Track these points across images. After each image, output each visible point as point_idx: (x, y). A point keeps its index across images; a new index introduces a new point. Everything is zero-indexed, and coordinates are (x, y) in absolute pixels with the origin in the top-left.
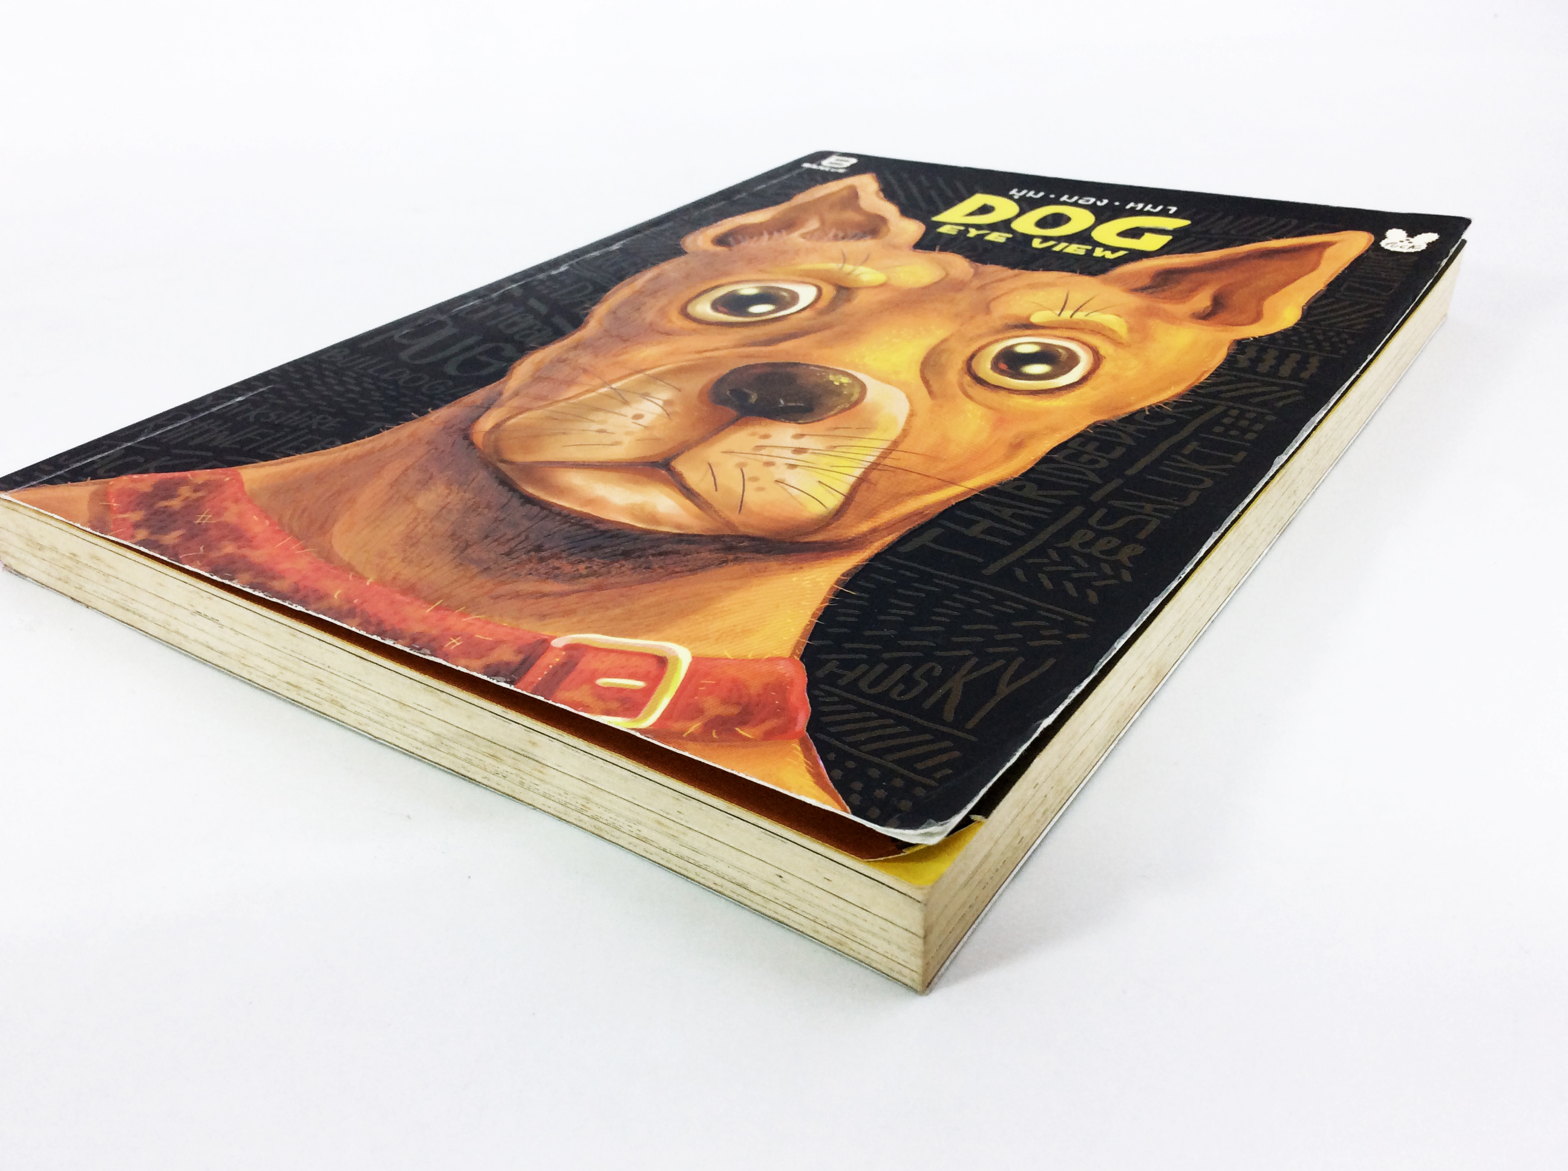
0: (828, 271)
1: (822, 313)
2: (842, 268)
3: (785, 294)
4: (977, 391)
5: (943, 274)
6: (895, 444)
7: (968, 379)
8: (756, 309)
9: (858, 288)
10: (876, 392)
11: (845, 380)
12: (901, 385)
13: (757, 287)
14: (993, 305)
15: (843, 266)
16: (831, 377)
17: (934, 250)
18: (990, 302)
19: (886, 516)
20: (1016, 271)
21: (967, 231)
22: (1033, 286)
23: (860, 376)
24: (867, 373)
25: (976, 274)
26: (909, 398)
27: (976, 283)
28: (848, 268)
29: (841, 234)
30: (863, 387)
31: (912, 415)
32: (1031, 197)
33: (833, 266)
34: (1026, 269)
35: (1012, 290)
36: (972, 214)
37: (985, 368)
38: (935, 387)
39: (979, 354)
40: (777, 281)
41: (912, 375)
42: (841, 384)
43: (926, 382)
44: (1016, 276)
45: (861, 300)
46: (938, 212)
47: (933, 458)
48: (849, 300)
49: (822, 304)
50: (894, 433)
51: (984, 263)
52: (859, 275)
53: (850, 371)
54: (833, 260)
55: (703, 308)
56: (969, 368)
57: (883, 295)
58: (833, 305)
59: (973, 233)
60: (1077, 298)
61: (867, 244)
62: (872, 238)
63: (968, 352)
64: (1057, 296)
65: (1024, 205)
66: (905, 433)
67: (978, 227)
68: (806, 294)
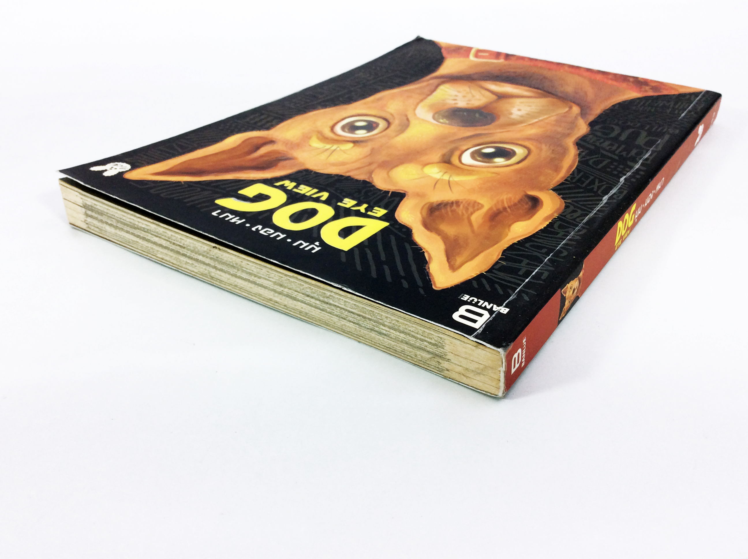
0: (458, 174)
1: (456, 149)
2: (451, 176)
3: (479, 159)
4: (388, 117)
5: (390, 173)
6: (422, 101)
7: (391, 121)
8: (491, 150)
9: (438, 163)
10: (429, 117)
11: (441, 121)
12: (418, 119)
13: (495, 162)
14: (369, 153)
15: (449, 178)
16: (447, 122)
17: (392, 192)
18: (370, 154)
19: (424, 84)
20: (347, 174)
21: (367, 210)
22: (343, 164)
23: (435, 122)
24: (431, 123)
25: (371, 173)
26: (415, 114)
27: (373, 167)
28: (446, 177)
29: (454, 207)
30: (434, 118)
31: (415, 109)
32: (306, 242)
33: (456, 178)
34: (342, 176)
35: (356, 161)
36: (359, 228)
37: (382, 124)
38: (405, 118)
39: (383, 130)
40: (485, 167)
41: (413, 122)
42: (442, 119)
43: (408, 120)
44: (348, 172)
45: (436, 156)
46: (383, 231)
47: (409, 97)
48: (444, 155)
49: (457, 153)
50: (421, 104)
51: (364, 182)
52: (440, 172)
53: (440, 124)
54: (457, 183)
55: (520, 152)
56: (389, 124)
57: (425, 158)
58: (451, 153)
59: (362, 208)
60: (323, 157)
61: (436, 197)
62: (433, 203)
63: (388, 131)
64: (334, 158)
65: (315, 235)
66: (418, 104)
67: (358, 214)
68: (467, 158)
